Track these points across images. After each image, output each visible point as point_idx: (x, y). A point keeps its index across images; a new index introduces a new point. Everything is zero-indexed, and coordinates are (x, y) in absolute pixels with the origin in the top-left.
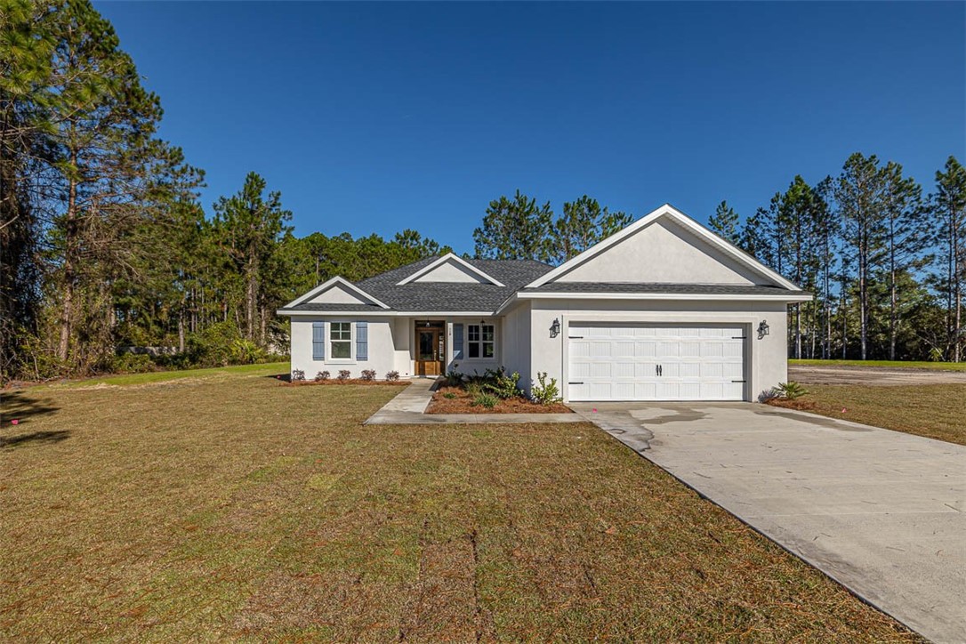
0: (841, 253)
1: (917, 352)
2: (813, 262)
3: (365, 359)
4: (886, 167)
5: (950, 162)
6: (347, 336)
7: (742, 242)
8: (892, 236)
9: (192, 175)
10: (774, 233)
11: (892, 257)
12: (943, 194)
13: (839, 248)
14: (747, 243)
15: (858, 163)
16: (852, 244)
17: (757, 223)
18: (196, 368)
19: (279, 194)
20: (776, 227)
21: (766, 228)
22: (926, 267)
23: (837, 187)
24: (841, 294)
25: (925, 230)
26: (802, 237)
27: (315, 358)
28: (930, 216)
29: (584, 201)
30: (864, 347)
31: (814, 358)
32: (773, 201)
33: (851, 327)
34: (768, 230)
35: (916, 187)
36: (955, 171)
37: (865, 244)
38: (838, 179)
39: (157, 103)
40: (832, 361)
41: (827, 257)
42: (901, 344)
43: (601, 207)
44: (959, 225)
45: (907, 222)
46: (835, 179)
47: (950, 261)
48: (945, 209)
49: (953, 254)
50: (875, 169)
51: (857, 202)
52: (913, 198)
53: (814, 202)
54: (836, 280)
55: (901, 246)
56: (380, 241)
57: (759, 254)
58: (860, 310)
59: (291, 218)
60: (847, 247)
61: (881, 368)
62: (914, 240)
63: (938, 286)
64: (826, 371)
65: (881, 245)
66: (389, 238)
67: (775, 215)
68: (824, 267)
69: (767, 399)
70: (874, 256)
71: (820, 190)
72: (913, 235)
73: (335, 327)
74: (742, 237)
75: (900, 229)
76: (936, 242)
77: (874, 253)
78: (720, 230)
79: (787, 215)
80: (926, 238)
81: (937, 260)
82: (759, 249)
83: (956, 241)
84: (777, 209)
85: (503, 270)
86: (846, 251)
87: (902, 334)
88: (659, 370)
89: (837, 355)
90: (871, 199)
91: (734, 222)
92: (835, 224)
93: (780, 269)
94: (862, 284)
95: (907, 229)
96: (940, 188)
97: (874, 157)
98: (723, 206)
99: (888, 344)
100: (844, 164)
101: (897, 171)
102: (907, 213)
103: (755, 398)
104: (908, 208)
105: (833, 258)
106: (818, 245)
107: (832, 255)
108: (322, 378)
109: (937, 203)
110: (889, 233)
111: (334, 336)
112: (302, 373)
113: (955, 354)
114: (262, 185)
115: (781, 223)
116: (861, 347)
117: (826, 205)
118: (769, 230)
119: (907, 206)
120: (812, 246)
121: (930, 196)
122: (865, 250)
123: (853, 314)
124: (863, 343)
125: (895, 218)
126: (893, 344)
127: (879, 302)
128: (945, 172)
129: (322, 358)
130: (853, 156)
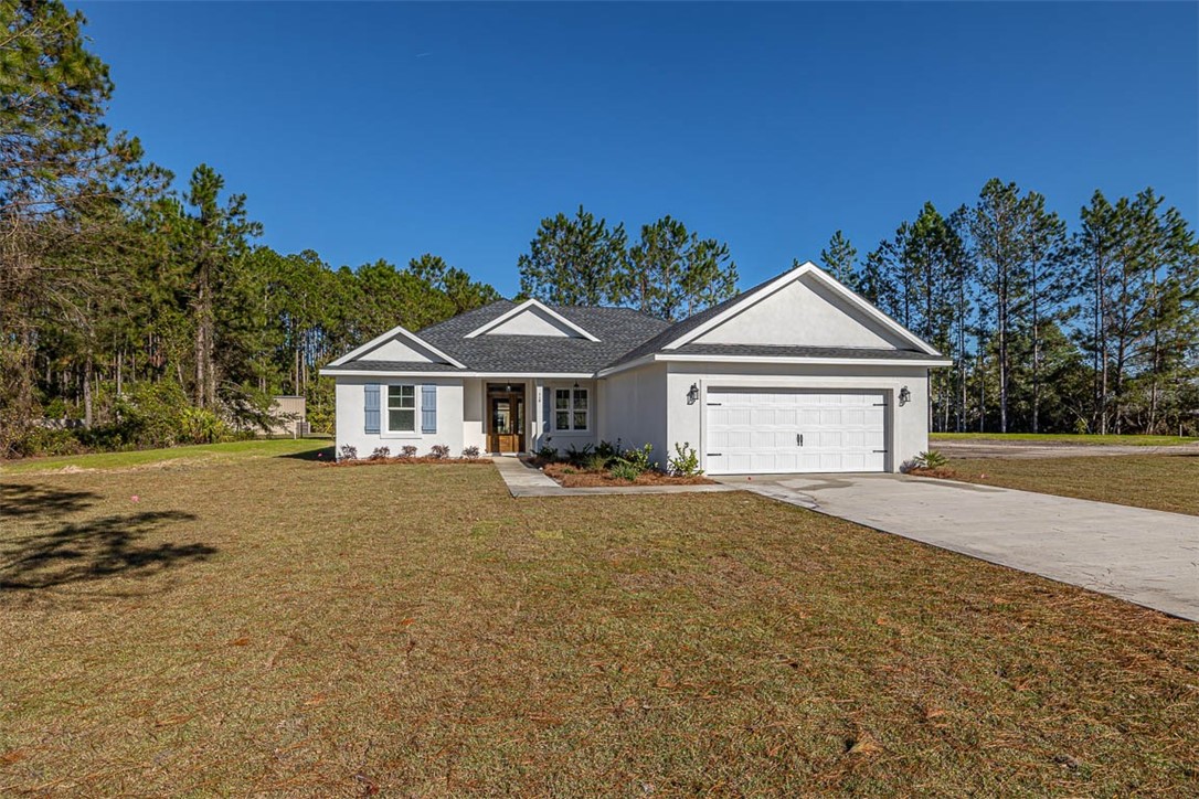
0: (978, 300)
1: (1061, 423)
2: (946, 311)
3: (433, 431)
4: (1027, 197)
5: (1097, 197)
6: (410, 402)
7: (862, 283)
8: (1034, 281)
9: (156, 177)
10: (900, 273)
11: (1035, 307)
12: (1088, 234)
13: (976, 294)
14: (868, 285)
15: (998, 192)
16: (990, 290)
17: (880, 260)
18: (130, 449)
19: (243, 198)
20: (903, 266)
21: (891, 266)
22: (1071, 321)
23: (973, 218)
24: (977, 352)
25: (1070, 276)
26: (933, 279)
27: (367, 431)
28: (1075, 259)
29: (667, 223)
30: (1004, 417)
31: (949, 431)
32: (899, 232)
33: (989, 393)
34: (892, 269)
35: (1060, 223)
36: (1101, 208)
37: (1005, 292)
38: (973, 210)
39: (105, 75)
40: (969, 435)
41: (963, 305)
42: (1044, 414)
43: (689, 233)
44: (1105, 273)
45: (1050, 265)
46: (970, 210)
47: (1097, 314)
48: (1090, 252)
49: (1099, 306)
50: (1015, 200)
51: (996, 239)
52: (1057, 237)
53: (947, 237)
54: (973, 334)
55: (1044, 295)
56: (391, 269)
57: (882, 299)
58: (999, 372)
59: (260, 233)
60: (985, 293)
61: (1023, 443)
62: (1058, 287)
63: (1084, 343)
64: (962, 445)
65: (1023, 293)
66: (402, 267)
67: (901, 250)
68: (958, 318)
69: (908, 469)
70: (1015, 305)
71: (953, 222)
72: (1058, 281)
73: (393, 390)
74: (862, 277)
75: (1044, 274)
76: (1081, 291)
77: (1015, 301)
78: (835, 268)
79: (916, 251)
80: (1073, 285)
81: (1082, 313)
82: (882, 293)
83: (1102, 291)
84: (903, 243)
85: (593, 321)
86: (984, 298)
87: (1046, 401)
88: (800, 439)
89: (974, 427)
90: (1011, 236)
91: (852, 258)
92: (970, 264)
93: (907, 319)
94: (1002, 339)
95: (1051, 275)
96: (1086, 229)
97: (1013, 185)
98: (839, 237)
99: (1030, 413)
100: (981, 192)
101: (1039, 204)
102: (1050, 255)
103: (896, 469)
104: (1052, 250)
105: (970, 307)
106: (952, 290)
107: (968, 303)
108: (379, 457)
109: (1082, 245)
110: (1031, 278)
111: (392, 402)
112: (352, 450)
113: (1101, 425)
114: (217, 183)
115: (908, 261)
116: (1000, 417)
117: (960, 241)
118: (894, 269)
119: (1051, 245)
120: (944, 291)
121: (1075, 235)
122: (1004, 298)
123: (990, 375)
124: (1003, 413)
125: (1038, 260)
126: (1036, 414)
127: (1020, 362)
128: (1090, 208)
129: (377, 431)
130: (991, 183)
